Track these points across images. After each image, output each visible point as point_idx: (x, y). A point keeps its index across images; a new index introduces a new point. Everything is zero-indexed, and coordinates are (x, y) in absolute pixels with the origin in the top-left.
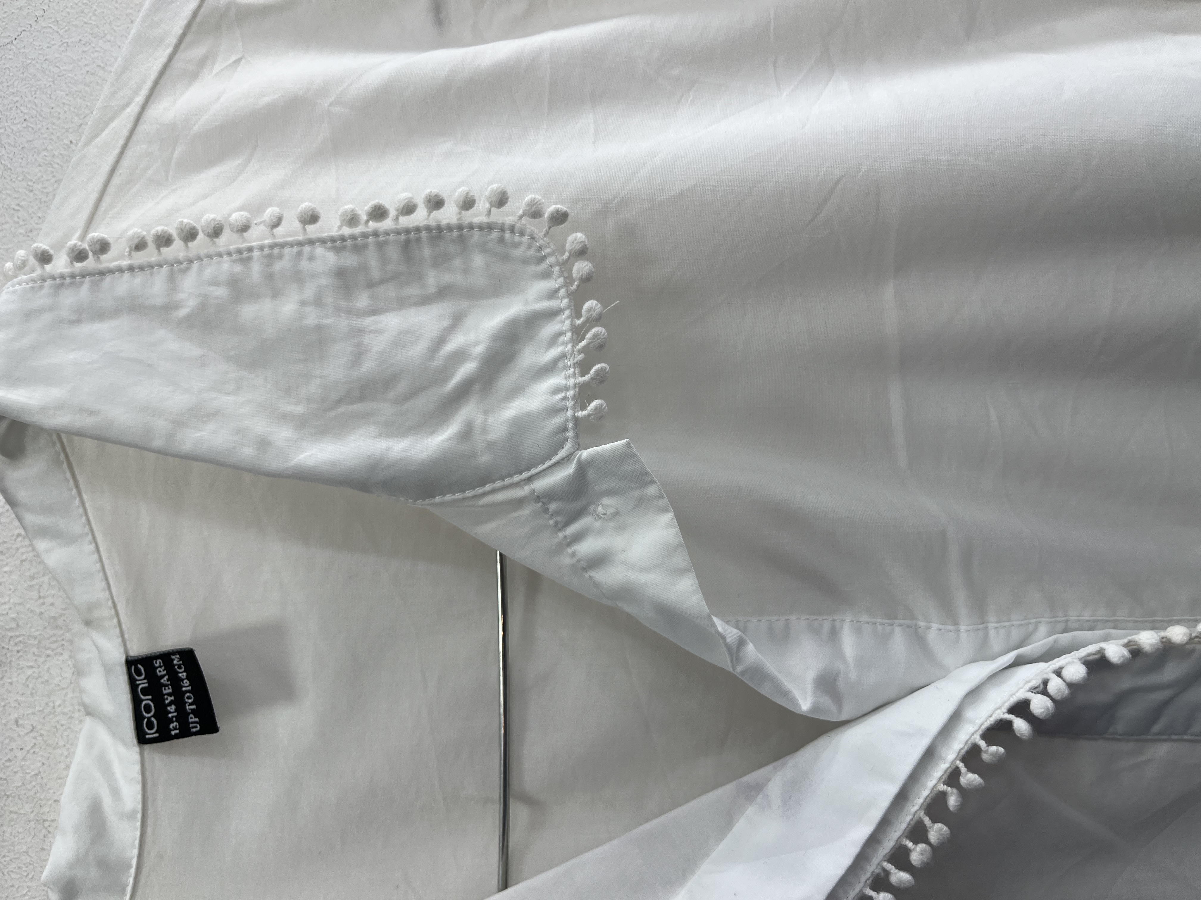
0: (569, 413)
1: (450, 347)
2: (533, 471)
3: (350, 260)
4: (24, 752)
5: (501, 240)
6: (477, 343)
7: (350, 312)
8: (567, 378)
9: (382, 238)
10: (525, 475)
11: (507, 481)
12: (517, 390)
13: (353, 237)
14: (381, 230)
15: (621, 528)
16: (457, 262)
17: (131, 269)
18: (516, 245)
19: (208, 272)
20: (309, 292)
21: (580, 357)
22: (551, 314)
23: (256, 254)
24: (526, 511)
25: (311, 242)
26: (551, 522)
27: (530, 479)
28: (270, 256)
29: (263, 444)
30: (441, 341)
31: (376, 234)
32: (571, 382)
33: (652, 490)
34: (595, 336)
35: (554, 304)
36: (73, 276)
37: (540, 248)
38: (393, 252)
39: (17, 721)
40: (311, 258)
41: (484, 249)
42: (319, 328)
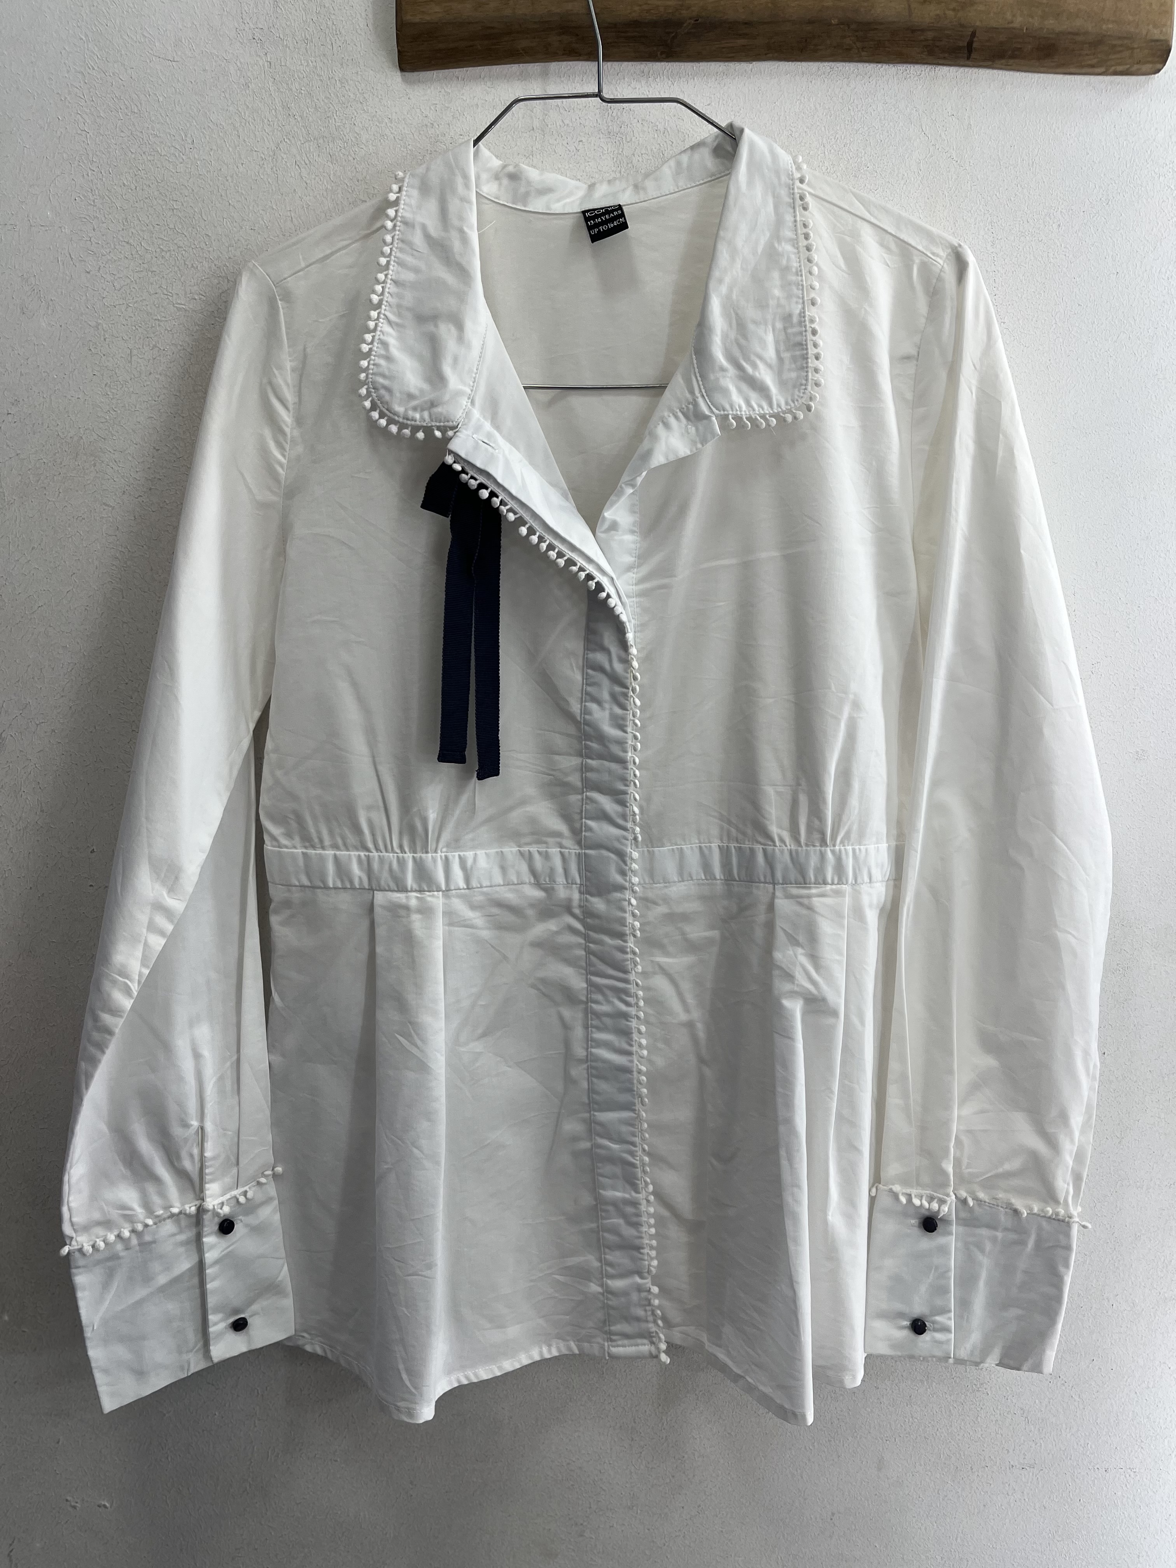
0: (731, 412)
1: (758, 362)
2: (706, 398)
3: (795, 319)
4: (566, 145)
5: (801, 385)
6: (760, 374)
7: (774, 320)
8: (745, 411)
9: (804, 333)
10: (705, 394)
11: (702, 387)
12: (740, 391)
13: (805, 321)
14: (808, 334)
15: (682, 435)
16: (793, 366)
17: (795, 221)
18: (799, 391)
19: (793, 257)
20: (783, 302)
21: (753, 417)
22: (771, 405)
23: (800, 278)
24: (688, 395)
25: (803, 303)
26: (684, 406)
27: (703, 396)
28: (798, 284)
29: (720, 281)
30: (761, 358)
31: (806, 331)
32: (743, 413)
33: (699, 446)
34: (762, 423)
35: (775, 406)
36: (793, 194)
37: (797, 401)
38: (798, 339)
39: (581, 141)
40: (797, 303)
41: (798, 377)
42: (767, 306)
